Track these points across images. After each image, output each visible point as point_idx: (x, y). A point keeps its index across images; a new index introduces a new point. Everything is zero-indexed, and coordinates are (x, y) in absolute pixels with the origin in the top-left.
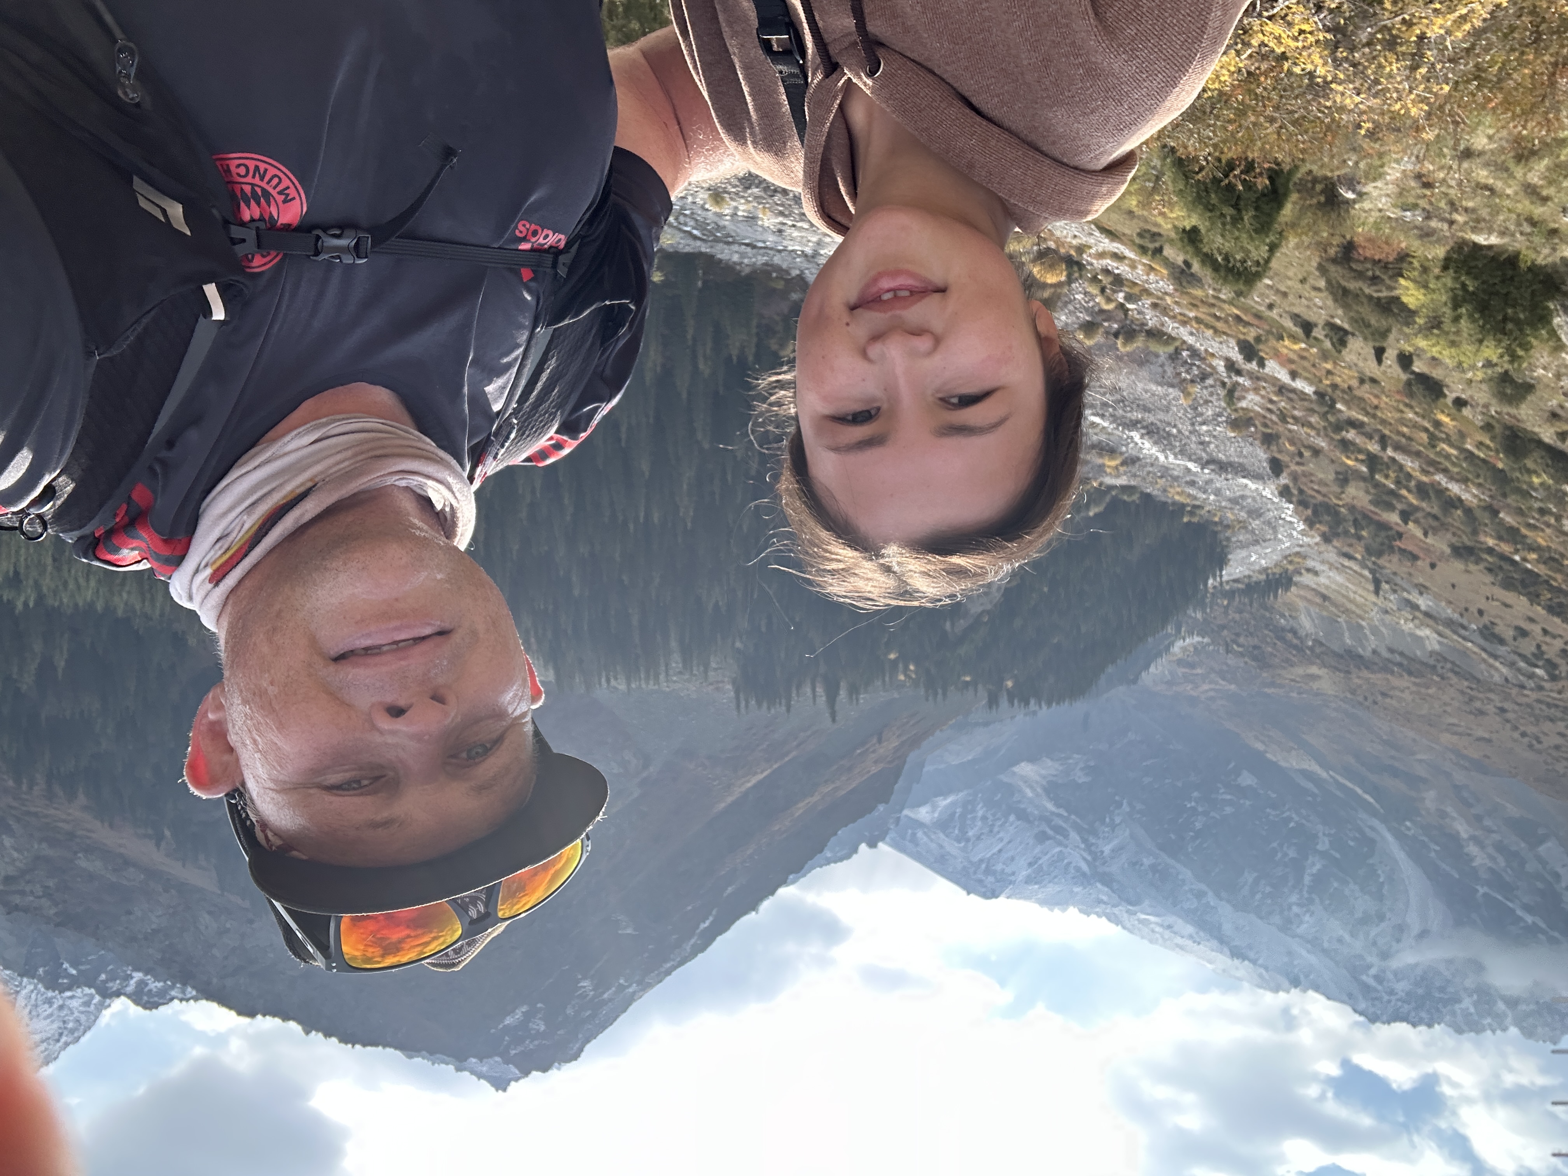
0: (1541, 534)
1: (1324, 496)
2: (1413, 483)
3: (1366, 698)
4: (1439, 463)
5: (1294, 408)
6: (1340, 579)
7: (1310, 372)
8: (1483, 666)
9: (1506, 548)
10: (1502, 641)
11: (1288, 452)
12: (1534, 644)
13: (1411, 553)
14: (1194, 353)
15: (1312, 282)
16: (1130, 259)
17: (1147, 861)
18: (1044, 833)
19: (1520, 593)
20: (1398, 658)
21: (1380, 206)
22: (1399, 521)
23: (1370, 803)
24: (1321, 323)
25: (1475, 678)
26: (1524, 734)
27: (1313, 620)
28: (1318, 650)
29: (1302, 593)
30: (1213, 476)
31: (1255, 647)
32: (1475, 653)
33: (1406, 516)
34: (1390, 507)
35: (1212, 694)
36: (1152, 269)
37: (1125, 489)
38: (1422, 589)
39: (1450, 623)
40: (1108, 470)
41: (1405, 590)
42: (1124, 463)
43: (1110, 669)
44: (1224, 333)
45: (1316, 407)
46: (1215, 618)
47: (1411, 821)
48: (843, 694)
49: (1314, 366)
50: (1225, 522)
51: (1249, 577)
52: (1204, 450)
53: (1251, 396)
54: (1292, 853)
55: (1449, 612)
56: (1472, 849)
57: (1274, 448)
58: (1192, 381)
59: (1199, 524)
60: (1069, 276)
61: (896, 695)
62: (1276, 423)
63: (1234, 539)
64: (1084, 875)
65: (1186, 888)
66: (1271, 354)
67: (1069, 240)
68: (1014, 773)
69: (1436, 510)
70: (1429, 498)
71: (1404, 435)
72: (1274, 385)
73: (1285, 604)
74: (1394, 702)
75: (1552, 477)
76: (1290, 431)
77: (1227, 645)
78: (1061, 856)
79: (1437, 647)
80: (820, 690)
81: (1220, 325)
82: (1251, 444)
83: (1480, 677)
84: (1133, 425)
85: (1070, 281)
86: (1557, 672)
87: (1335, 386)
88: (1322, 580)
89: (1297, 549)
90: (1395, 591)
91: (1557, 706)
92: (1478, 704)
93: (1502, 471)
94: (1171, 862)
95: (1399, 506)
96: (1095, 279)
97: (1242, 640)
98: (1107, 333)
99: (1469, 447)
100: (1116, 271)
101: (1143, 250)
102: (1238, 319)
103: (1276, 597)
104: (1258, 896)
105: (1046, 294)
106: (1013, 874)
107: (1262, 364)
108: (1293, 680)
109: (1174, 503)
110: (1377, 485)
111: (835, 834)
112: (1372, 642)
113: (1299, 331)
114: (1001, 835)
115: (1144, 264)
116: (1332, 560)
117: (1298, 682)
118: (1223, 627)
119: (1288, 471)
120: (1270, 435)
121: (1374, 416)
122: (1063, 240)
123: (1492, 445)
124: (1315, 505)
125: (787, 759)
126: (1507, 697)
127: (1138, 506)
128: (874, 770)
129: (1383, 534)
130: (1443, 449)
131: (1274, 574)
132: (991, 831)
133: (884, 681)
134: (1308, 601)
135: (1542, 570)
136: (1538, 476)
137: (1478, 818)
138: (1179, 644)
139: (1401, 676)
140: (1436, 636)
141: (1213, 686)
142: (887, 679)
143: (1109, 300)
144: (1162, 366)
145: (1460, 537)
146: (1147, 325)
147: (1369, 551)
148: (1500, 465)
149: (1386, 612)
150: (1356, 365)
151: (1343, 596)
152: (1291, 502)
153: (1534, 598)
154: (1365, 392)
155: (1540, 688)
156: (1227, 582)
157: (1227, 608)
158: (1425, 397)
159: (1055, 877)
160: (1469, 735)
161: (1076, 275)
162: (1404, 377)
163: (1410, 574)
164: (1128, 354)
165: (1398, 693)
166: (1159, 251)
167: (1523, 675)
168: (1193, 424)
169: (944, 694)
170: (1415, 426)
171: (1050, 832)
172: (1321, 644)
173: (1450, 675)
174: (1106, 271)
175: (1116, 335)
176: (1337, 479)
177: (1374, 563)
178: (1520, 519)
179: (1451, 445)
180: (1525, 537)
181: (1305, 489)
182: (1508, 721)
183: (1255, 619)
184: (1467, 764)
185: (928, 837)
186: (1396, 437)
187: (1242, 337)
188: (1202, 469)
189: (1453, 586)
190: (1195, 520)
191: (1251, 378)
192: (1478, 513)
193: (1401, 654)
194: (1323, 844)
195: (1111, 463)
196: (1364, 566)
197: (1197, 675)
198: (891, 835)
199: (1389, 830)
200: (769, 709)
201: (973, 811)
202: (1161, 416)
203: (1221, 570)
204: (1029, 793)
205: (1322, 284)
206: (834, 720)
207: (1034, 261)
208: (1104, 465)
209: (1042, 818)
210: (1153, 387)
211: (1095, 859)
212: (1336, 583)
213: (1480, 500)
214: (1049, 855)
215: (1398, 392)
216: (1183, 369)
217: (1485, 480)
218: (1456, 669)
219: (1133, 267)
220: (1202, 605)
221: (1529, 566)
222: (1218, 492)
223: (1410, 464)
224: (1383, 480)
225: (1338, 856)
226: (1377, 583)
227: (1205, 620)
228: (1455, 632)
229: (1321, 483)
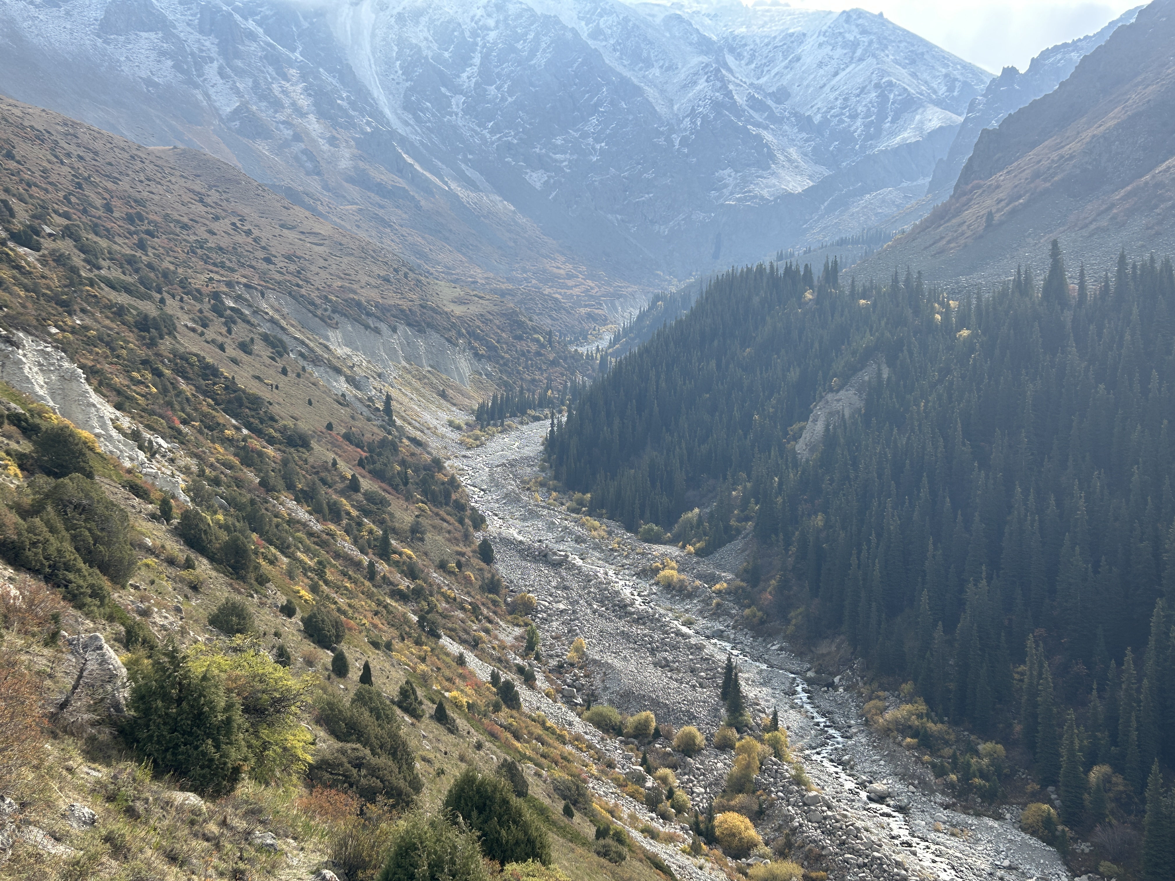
0: (220, 457)
1: (437, 514)
2: (345, 522)
3: (406, 276)
4: (315, 543)
5: (463, 621)
6: (427, 417)
7: (444, 661)
8: (285, 311)
9: (256, 443)
10: (266, 338)
11: (472, 568)
12: (233, 336)
13: (351, 442)
14: (569, 701)
15: (431, 770)
16: (636, 828)
17: (655, 72)
18: (778, 102)
19: (244, 391)
20: (371, 322)
21: (301, 855)
22: (361, 479)
23: (407, 153)
24: (426, 720)
25: (294, 297)
26: (249, 233)
27: (457, 368)
28: (453, 333)
29: (467, 402)
30: (555, 547)
31: (520, 338)
32: (293, 326)
33: (354, 486)
34: (370, 497)
35: (570, 283)
36: (611, 812)
37: (657, 540)
38: (342, 401)
39: (316, 361)
40: (674, 564)
41: (360, 400)
42: (656, 571)
43: (685, 312)
44: (534, 720)
45: (440, 620)
46: (562, 375)
47: (366, 134)
48: (1039, 281)
49: (439, 669)
50: (545, 490)
51: (522, 423)
52: (562, 578)
53: (509, 640)
54: (492, 90)
55: (316, 373)
56: (304, 102)
57: (488, 575)
58: (572, 665)
59: (574, 490)
60: (711, 819)
61: (963, 279)
62: (483, 604)
63: (536, 469)
64: (732, 50)
65: (612, 41)
66: (483, 688)
67: (709, 865)
68: (811, 177)
69: (323, 490)
70: (328, 503)
71: (350, 578)
72: (483, 650)
73: (485, 389)
74: (376, 270)
75: (202, 520)
76: (468, 594)
77: (550, 342)
78: (760, 71)
79: (330, 334)
80: (1073, 286)
81: (538, 731)
82: (512, 582)
83: (289, 298)
84: (641, 619)
85: (710, 813)
86: (212, 302)
87: (418, 643)
88: (445, 417)
89: (469, 453)
90: (370, 399)
91: (215, 264)
92: (292, 267)
93: (254, 530)
94: (627, 74)
95: (360, 497)
96: (680, 809)
97: (534, 347)
98: (668, 737)
99: (285, 560)
100: (654, 815)
101: (619, 838)
102: (517, 737)
103: (495, 397)
104: (531, 36)
105: (740, 799)
106: (820, 45)
107: (495, 678)
108: (481, 298)
109: (600, 517)
110: (381, 523)
111: (1062, 84)
112: (395, 340)
113: (451, 713)
114: (832, 97)
115: (620, 819)
116: (434, 438)
117: (475, 296)
118: (554, 363)
119: (473, 546)
120: (490, 592)
121: (379, 603)
122: (716, 866)
123: (261, 561)
124: (447, 504)
125: (1129, 188)
126: (263, 276)
127: (642, 517)
128: (1000, 176)
129: (378, 466)
130: (311, 559)
131: (495, 425)
132: (846, 99)
133: (979, 299)
134: (460, 392)
135: (222, 417)
136: (217, 523)
137: (297, 138)
138: (604, 344)
139: (368, 302)
140: (331, 347)
141: (569, 292)
142: (974, 301)
143: (664, 780)
144: (606, 689)
145: (300, 457)
146: (621, 742)
147: (394, 447)
148: (255, 536)
149: (380, 375)
150: (393, 665)
151: (423, 396)
152: (473, 509)
153: (231, 386)
154: (387, 633)
155: (229, 284)
156: (546, 418)
157: (548, 387)
158: (323, 621)
159: (767, 45)
160: (302, 233)
161: (701, 818)
162: (343, 647)
163: (353, 418)
164: (644, 708)
165: (372, 281)
166: (601, 833)
167: (246, 300)
168: (574, 612)
169: (895, 280)
170: (337, 588)
171: (770, 102)
172: (449, 340)
173: (318, 301)
174: (665, 817)
175: (657, 734)
176: (423, 533)
177: (389, 433)
178: (239, 474)
179: (301, 562)
180: (236, 455)
181: (457, 524)
182: (264, 248)
183: (518, 372)
184: (306, 199)
185: (930, 88)
186: (358, 576)
187: (514, 713)
188: (567, 556)
189: (310, 403)
190: (578, 495)
191: (507, 661)
192: (280, 484)
193: (367, 327)
194: (457, 102)
195: (671, 573)
196: (400, 429)
197: (586, 306)
198: (981, 88)
199: (388, 123)
200: (1152, 260)
201: (867, 126)
202: (610, 627)
203: (552, 431)
204: (793, 152)
205: (418, 765)
206: (1055, 244)
207: (753, 845)
208: (679, 571)
209: (778, 120)
210: (617, 663)
211: (718, 70)
212: (432, 413)
213: (277, 499)
214: (773, 73)
215: (350, 629)
216: (583, 681)
217: (271, 521)
218: (312, 308)
219: (633, 818)
220: (576, 391)
221: (234, 421)
222: (551, 527)
223: (346, 545)
224: (375, 528)
225: (443, 89)
226: (388, 410)
227: (573, 373)
228: (312, 350)
229: (439, 530)
